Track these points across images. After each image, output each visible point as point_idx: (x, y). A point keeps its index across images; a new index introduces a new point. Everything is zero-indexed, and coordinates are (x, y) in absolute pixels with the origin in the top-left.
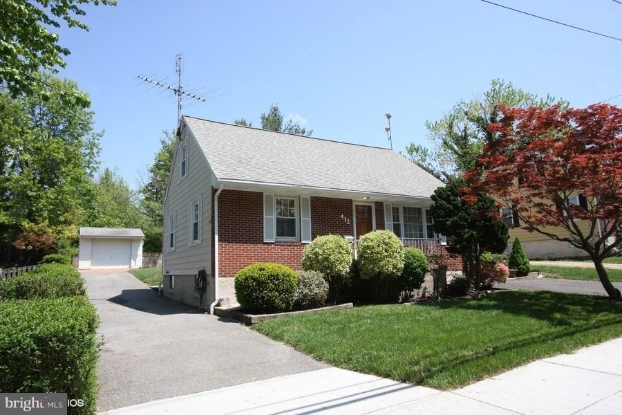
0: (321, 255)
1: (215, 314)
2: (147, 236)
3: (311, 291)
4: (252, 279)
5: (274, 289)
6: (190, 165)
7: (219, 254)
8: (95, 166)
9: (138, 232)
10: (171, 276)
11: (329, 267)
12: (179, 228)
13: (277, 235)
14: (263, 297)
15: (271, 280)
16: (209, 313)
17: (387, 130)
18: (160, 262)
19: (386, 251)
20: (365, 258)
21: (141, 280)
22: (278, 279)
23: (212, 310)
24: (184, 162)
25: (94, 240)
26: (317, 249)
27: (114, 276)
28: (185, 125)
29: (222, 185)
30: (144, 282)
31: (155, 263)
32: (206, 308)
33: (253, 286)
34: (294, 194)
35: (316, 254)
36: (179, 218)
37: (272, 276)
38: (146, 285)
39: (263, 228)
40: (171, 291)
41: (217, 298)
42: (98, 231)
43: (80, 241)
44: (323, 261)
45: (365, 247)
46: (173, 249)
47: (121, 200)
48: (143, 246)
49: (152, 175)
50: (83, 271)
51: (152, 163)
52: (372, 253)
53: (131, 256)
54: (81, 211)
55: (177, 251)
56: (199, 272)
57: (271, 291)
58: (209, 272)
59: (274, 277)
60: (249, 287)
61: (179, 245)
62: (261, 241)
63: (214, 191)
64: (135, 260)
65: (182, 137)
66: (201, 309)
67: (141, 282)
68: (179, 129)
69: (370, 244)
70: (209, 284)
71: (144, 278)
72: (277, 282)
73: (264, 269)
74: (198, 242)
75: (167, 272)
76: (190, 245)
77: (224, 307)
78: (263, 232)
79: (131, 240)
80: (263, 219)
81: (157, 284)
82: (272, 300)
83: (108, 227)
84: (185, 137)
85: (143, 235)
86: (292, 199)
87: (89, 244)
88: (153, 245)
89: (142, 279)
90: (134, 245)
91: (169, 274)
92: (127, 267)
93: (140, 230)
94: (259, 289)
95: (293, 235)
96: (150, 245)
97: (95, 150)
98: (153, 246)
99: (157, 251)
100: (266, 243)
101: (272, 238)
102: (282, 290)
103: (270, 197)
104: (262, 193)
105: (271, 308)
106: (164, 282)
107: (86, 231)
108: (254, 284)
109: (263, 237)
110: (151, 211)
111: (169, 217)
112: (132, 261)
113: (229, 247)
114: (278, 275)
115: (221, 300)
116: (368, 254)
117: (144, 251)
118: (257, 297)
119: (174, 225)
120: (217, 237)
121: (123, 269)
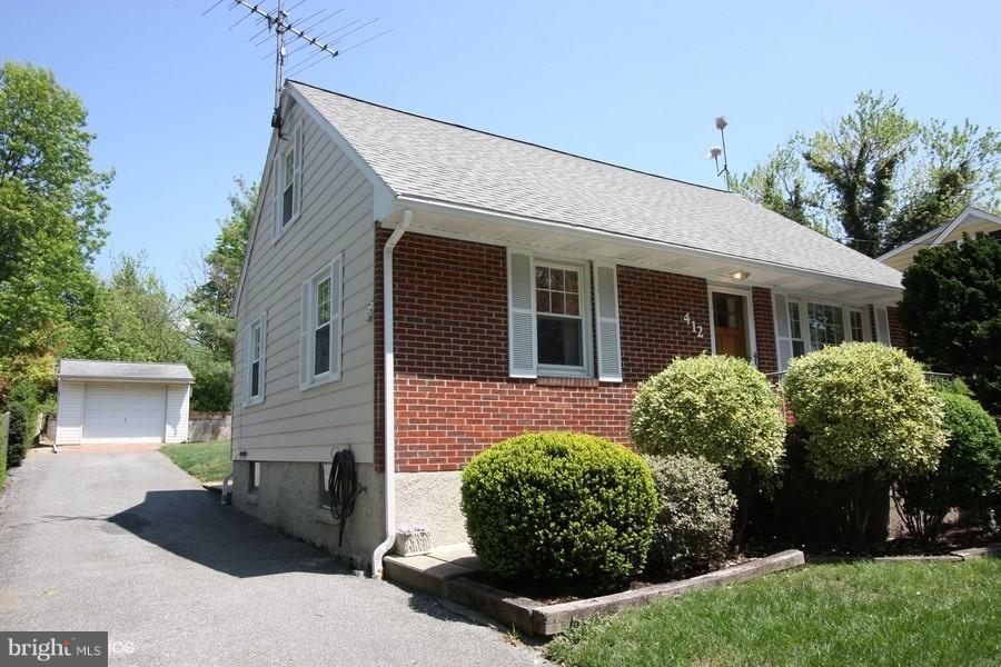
0: (705, 410)
1: (387, 577)
2: (198, 379)
3: (698, 520)
4: (533, 481)
5: (600, 517)
6: (306, 190)
7: (396, 408)
8: (99, 241)
9: (180, 371)
10: (252, 464)
11: (730, 446)
12: (273, 349)
13: (540, 361)
14: (568, 544)
15: (591, 486)
16: (369, 574)
17: (716, 153)
18: (226, 431)
19: (898, 398)
20: (834, 421)
21: (183, 468)
22: (612, 484)
23: (378, 567)
24: (290, 189)
25: (89, 384)
26: (688, 394)
27: (128, 460)
28: (293, 102)
29: (408, 214)
30: (190, 473)
31: (216, 432)
32: (358, 558)
33: (536, 505)
34: (579, 256)
35: (688, 406)
36: (273, 324)
37: (593, 473)
38: (194, 479)
39: (506, 340)
40: (252, 498)
41: (392, 531)
42: (98, 368)
43: (60, 388)
44: (713, 426)
45: (828, 388)
46: (258, 399)
47: (152, 314)
48: (191, 399)
49: (210, 268)
50: (65, 448)
51: (212, 246)
52: (857, 404)
53: (166, 418)
54: (68, 329)
55: (267, 405)
56: (337, 457)
57: (594, 522)
58: (365, 455)
59: (600, 478)
60: (522, 510)
61: (272, 388)
62: (503, 376)
63: (383, 234)
64: (175, 427)
65: (284, 131)
66: (343, 559)
67: (184, 474)
68: (278, 111)
69: (846, 378)
70: (365, 489)
71: (191, 464)
72: (611, 493)
73: (562, 453)
74: (330, 376)
75: (244, 454)
76: (303, 387)
77: (416, 560)
78: (507, 351)
79: (167, 387)
80: (506, 316)
81: (218, 479)
82: (599, 551)
83: (122, 360)
84: (291, 130)
85: (191, 377)
86: (573, 269)
87: (79, 393)
88: (211, 396)
89: (187, 466)
90: (172, 395)
91: (249, 458)
92: (158, 440)
93: (185, 367)
94: (555, 517)
95: (576, 360)
96: (205, 399)
97: (98, 211)
98: (211, 399)
99: (219, 410)
100: (516, 381)
101: (529, 367)
102: (626, 518)
103: (522, 260)
104: (504, 248)
105: (592, 579)
106: (233, 476)
107: (72, 367)
108: (541, 499)
109: (507, 363)
110: (207, 334)
111: (249, 326)
112: (169, 428)
113: (423, 386)
114: (611, 470)
115: (404, 537)
116: (846, 407)
117: (192, 410)
118: (548, 542)
119: (262, 344)
120: (389, 359)
121: (150, 444)
